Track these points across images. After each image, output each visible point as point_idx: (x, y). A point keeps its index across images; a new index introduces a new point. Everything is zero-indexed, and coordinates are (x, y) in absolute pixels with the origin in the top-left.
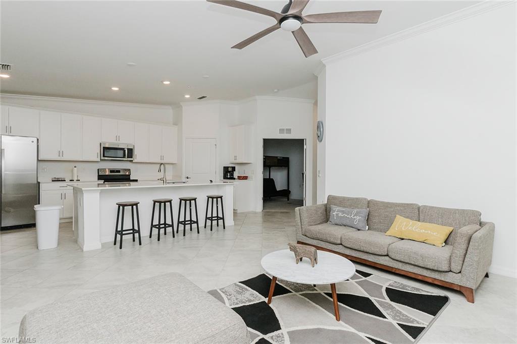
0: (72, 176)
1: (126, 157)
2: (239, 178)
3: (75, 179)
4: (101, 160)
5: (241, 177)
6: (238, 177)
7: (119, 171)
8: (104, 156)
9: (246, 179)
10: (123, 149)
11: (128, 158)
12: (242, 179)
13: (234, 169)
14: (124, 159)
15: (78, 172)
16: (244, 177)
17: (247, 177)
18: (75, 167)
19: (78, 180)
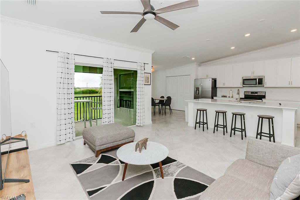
0: (230, 95)
1: (257, 84)
4: (243, 86)
7: (256, 93)
8: (244, 84)
10: (256, 79)
14: (256, 85)
15: (232, 93)
18: (231, 90)
19: (232, 97)
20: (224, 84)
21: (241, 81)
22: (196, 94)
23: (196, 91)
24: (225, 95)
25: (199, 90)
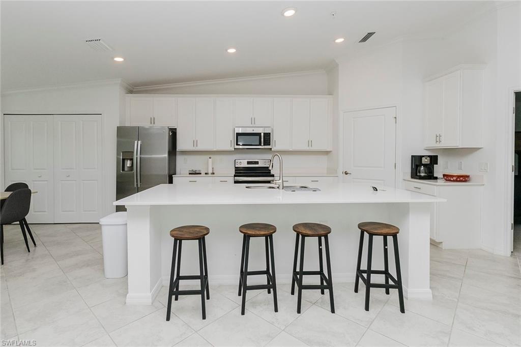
0: (208, 168)
1: (262, 144)
2: (447, 178)
3: (210, 171)
4: (235, 149)
5: (452, 176)
6: (444, 175)
8: (237, 145)
9: (465, 181)
10: (259, 134)
11: (264, 145)
12: (456, 181)
13: (434, 160)
14: (260, 147)
15: (213, 164)
16: (459, 177)
17: (468, 176)
18: (210, 158)
19: (213, 173)
20: (195, 143)
21: (232, 138)
22: (123, 170)
23: (124, 160)
24: (196, 168)
25: (132, 160)
